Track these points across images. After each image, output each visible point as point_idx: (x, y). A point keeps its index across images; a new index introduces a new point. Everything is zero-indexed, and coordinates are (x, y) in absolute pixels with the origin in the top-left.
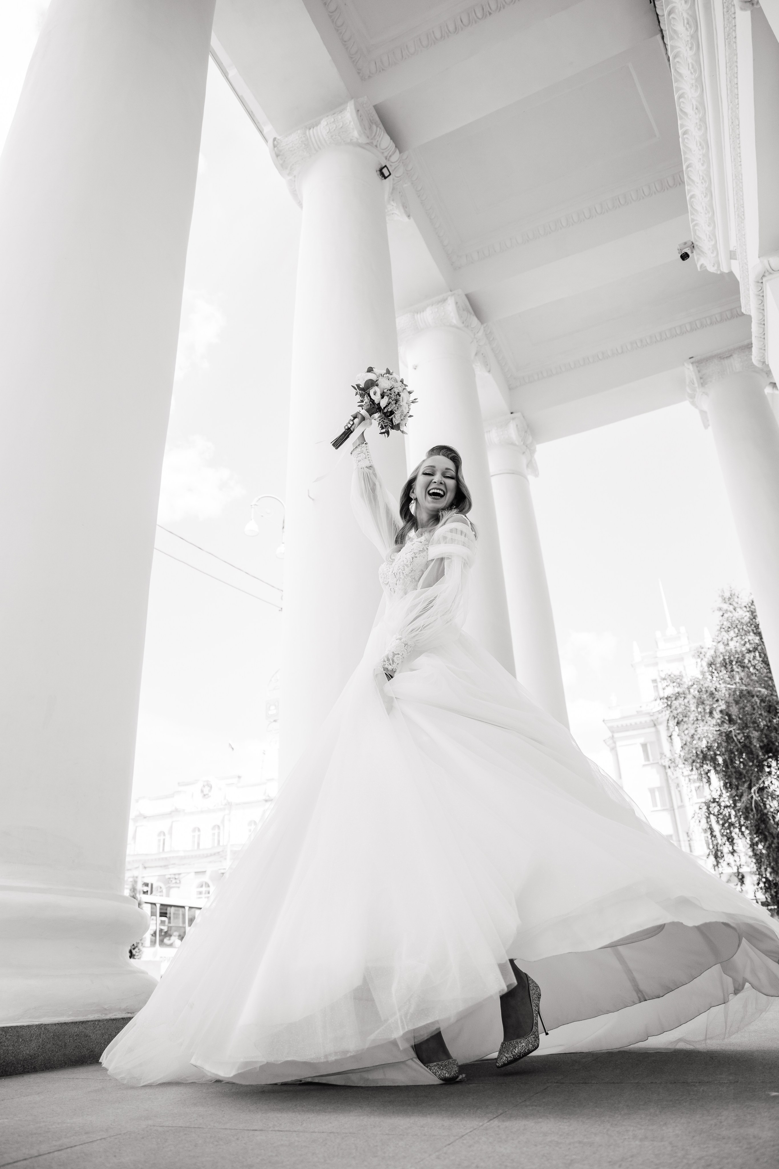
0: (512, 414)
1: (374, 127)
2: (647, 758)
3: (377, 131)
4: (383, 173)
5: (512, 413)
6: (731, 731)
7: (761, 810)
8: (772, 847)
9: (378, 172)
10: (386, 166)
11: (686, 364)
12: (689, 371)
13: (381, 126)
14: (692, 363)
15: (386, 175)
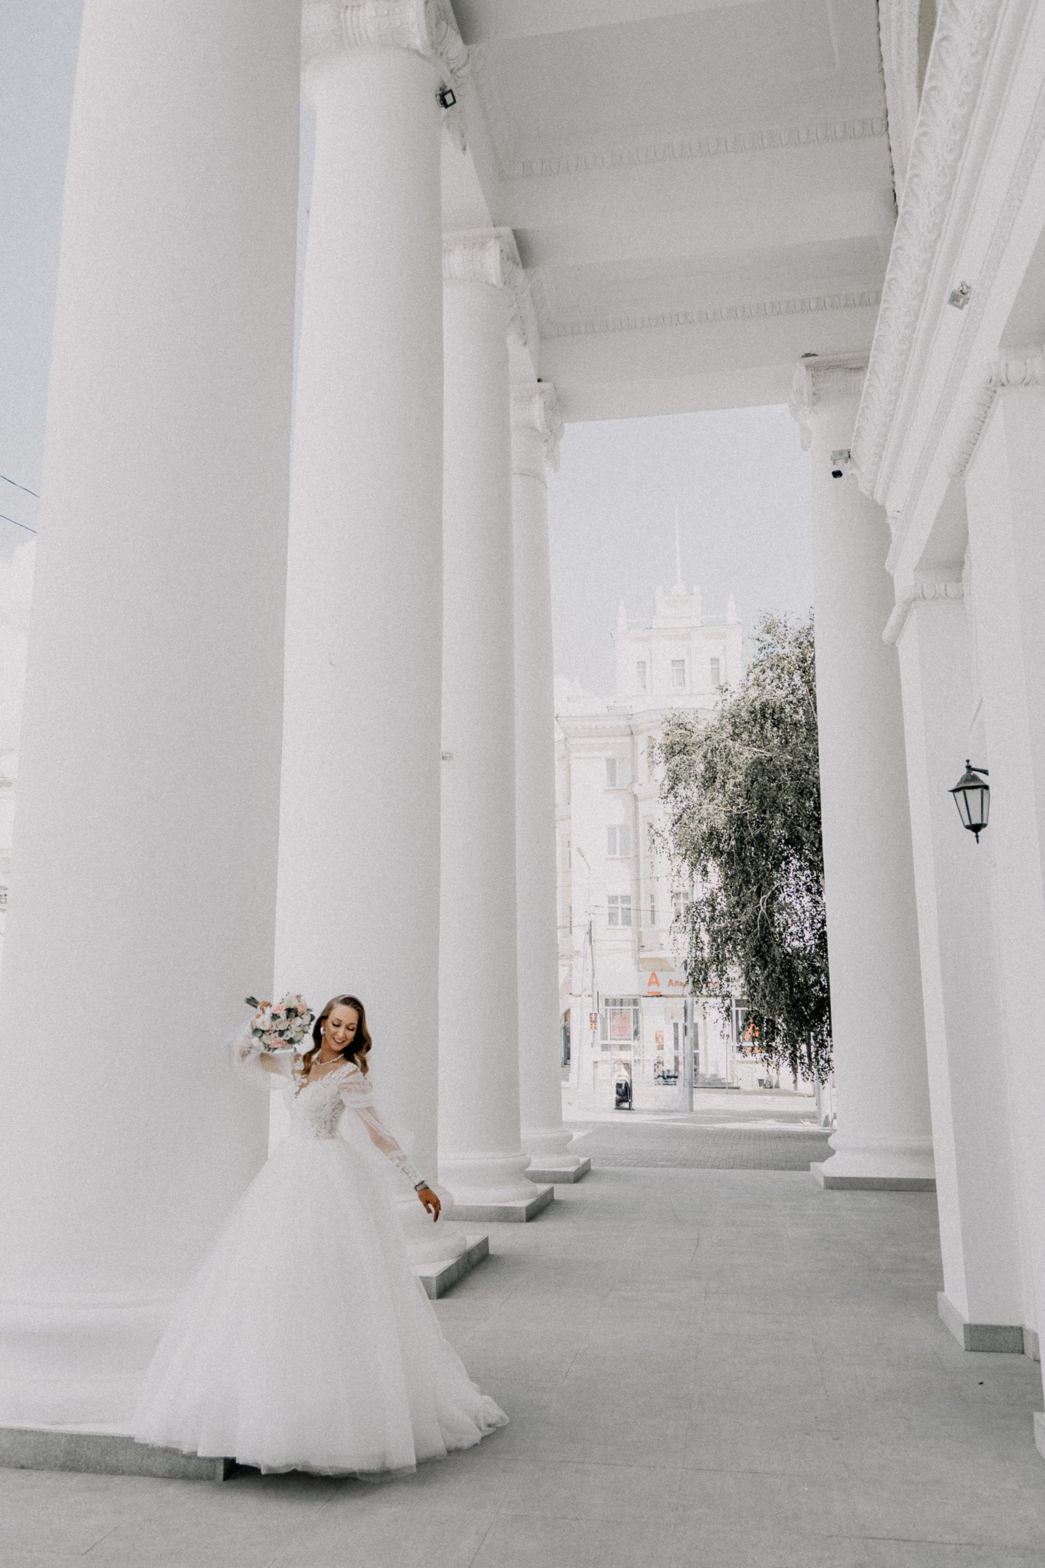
0: (540, 384)
1: (444, 24)
2: (612, 778)
3: (447, 30)
4: (445, 98)
5: (539, 380)
6: (746, 814)
7: (767, 928)
8: (772, 976)
9: (438, 97)
10: (451, 91)
11: (798, 364)
12: (800, 373)
13: (455, 24)
14: (807, 367)
15: (449, 103)
